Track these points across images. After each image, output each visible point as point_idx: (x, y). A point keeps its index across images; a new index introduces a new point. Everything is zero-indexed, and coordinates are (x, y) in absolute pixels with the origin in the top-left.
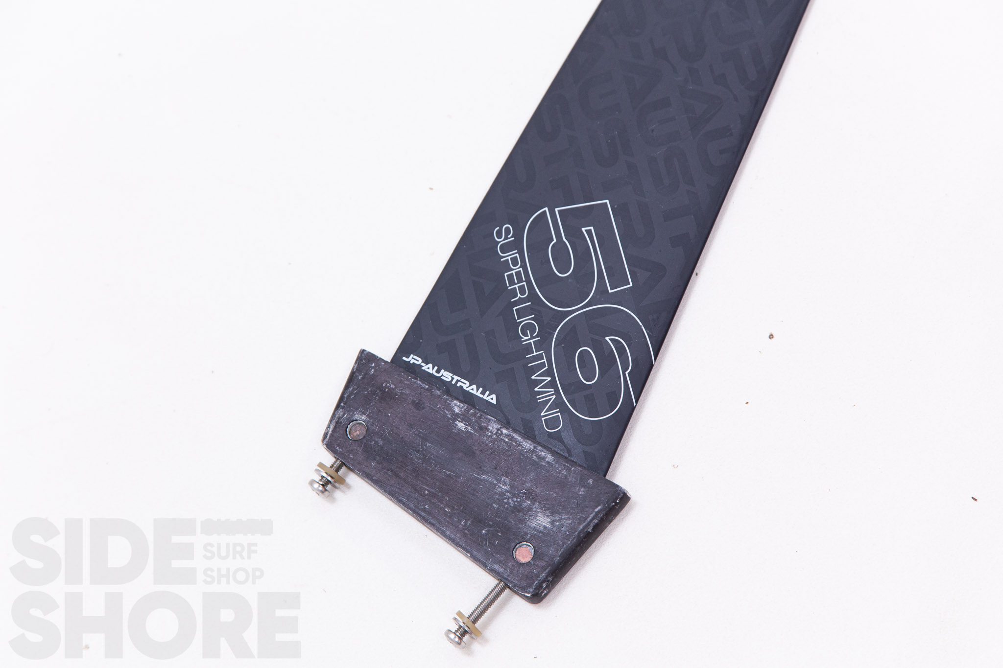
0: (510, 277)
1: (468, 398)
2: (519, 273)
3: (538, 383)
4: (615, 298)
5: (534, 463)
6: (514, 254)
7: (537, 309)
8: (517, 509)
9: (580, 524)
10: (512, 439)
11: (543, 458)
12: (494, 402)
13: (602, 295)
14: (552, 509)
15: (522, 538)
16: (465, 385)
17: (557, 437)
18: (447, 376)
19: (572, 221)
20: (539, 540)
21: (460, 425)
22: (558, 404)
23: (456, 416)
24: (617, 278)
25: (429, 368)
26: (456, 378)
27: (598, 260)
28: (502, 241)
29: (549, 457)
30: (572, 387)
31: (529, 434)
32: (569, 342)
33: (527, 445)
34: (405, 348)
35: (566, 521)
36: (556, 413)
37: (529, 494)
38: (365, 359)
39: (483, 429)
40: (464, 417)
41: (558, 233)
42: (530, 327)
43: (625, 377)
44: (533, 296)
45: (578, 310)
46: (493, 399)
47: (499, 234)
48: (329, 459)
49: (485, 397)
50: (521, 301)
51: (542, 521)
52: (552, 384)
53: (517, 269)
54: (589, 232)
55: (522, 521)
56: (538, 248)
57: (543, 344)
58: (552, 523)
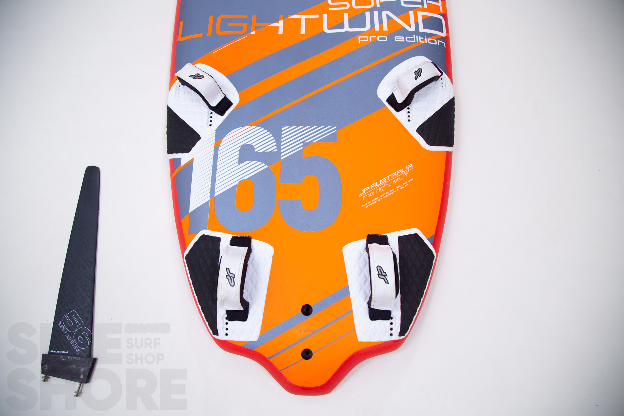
0: (63, 330)
1: (63, 354)
2: (64, 329)
3: (74, 346)
4: (82, 326)
5: (78, 360)
6: (62, 325)
7: (69, 333)
8: (78, 369)
9: (89, 367)
10: (72, 358)
11: (79, 359)
12: (68, 353)
13: (79, 326)
14: (84, 367)
15: (80, 375)
16: (62, 352)
17: (80, 354)
18: (58, 352)
19: (70, 316)
20: (83, 373)
21: (63, 359)
22: (79, 348)
23: (62, 358)
24: (80, 322)
25: (55, 352)
26: (60, 351)
27: (76, 321)
28: (59, 324)
29: (80, 358)
30: (80, 344)
31: (76, 356)
32: (76, 337)
33: (76, 358)
34: (50, 350)
35: (86, 368)
36: (79, 350)
37: (79, 366)
38: (43, 355)
39: (67, 359)
40: (64, 358)
41: (68, 319)
42: (69, 337)
43: (88, 339)
44: (68, 332)
45: (76, 331)
46: (67, 352)
47: (59, 323)
48: (44, 375)
49: (66, 353)
50: (66, 333)
51: (83, 370)
52: (76, 345)
53: (64, 328)
54: (73, 316)
55: (79, 371)
56: (66, 323)
57: (72, 339)
58: (84, 369)
